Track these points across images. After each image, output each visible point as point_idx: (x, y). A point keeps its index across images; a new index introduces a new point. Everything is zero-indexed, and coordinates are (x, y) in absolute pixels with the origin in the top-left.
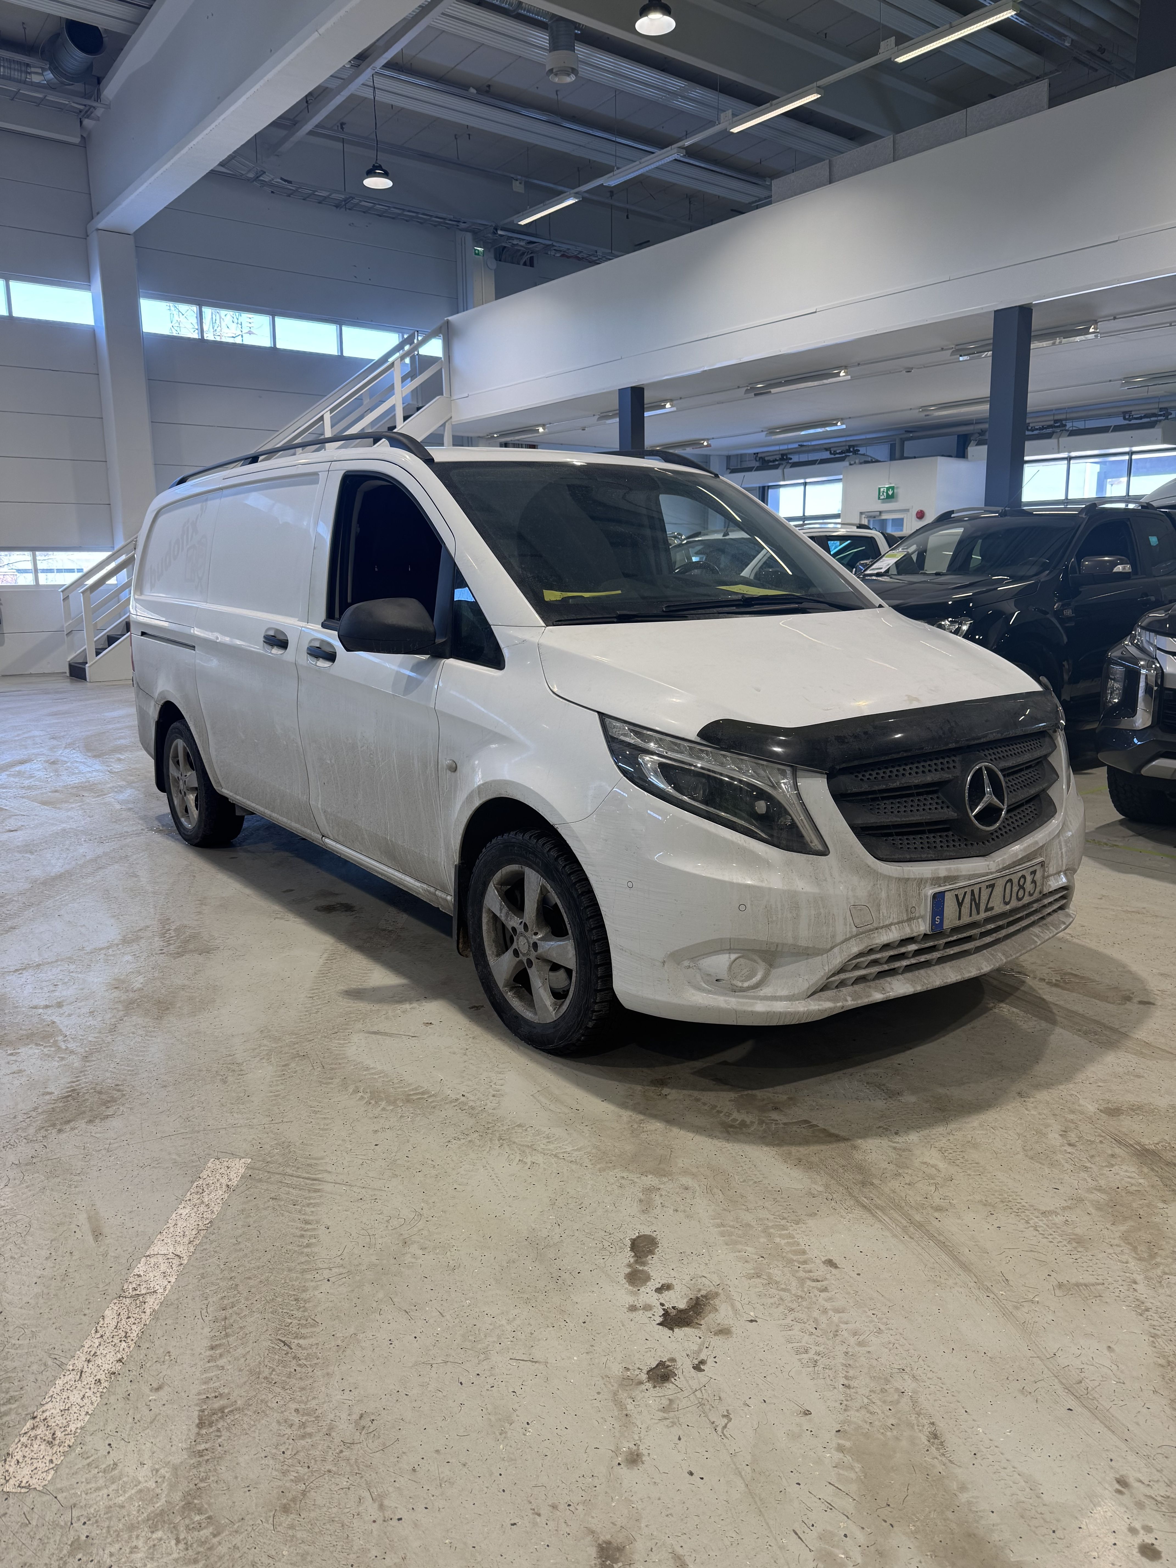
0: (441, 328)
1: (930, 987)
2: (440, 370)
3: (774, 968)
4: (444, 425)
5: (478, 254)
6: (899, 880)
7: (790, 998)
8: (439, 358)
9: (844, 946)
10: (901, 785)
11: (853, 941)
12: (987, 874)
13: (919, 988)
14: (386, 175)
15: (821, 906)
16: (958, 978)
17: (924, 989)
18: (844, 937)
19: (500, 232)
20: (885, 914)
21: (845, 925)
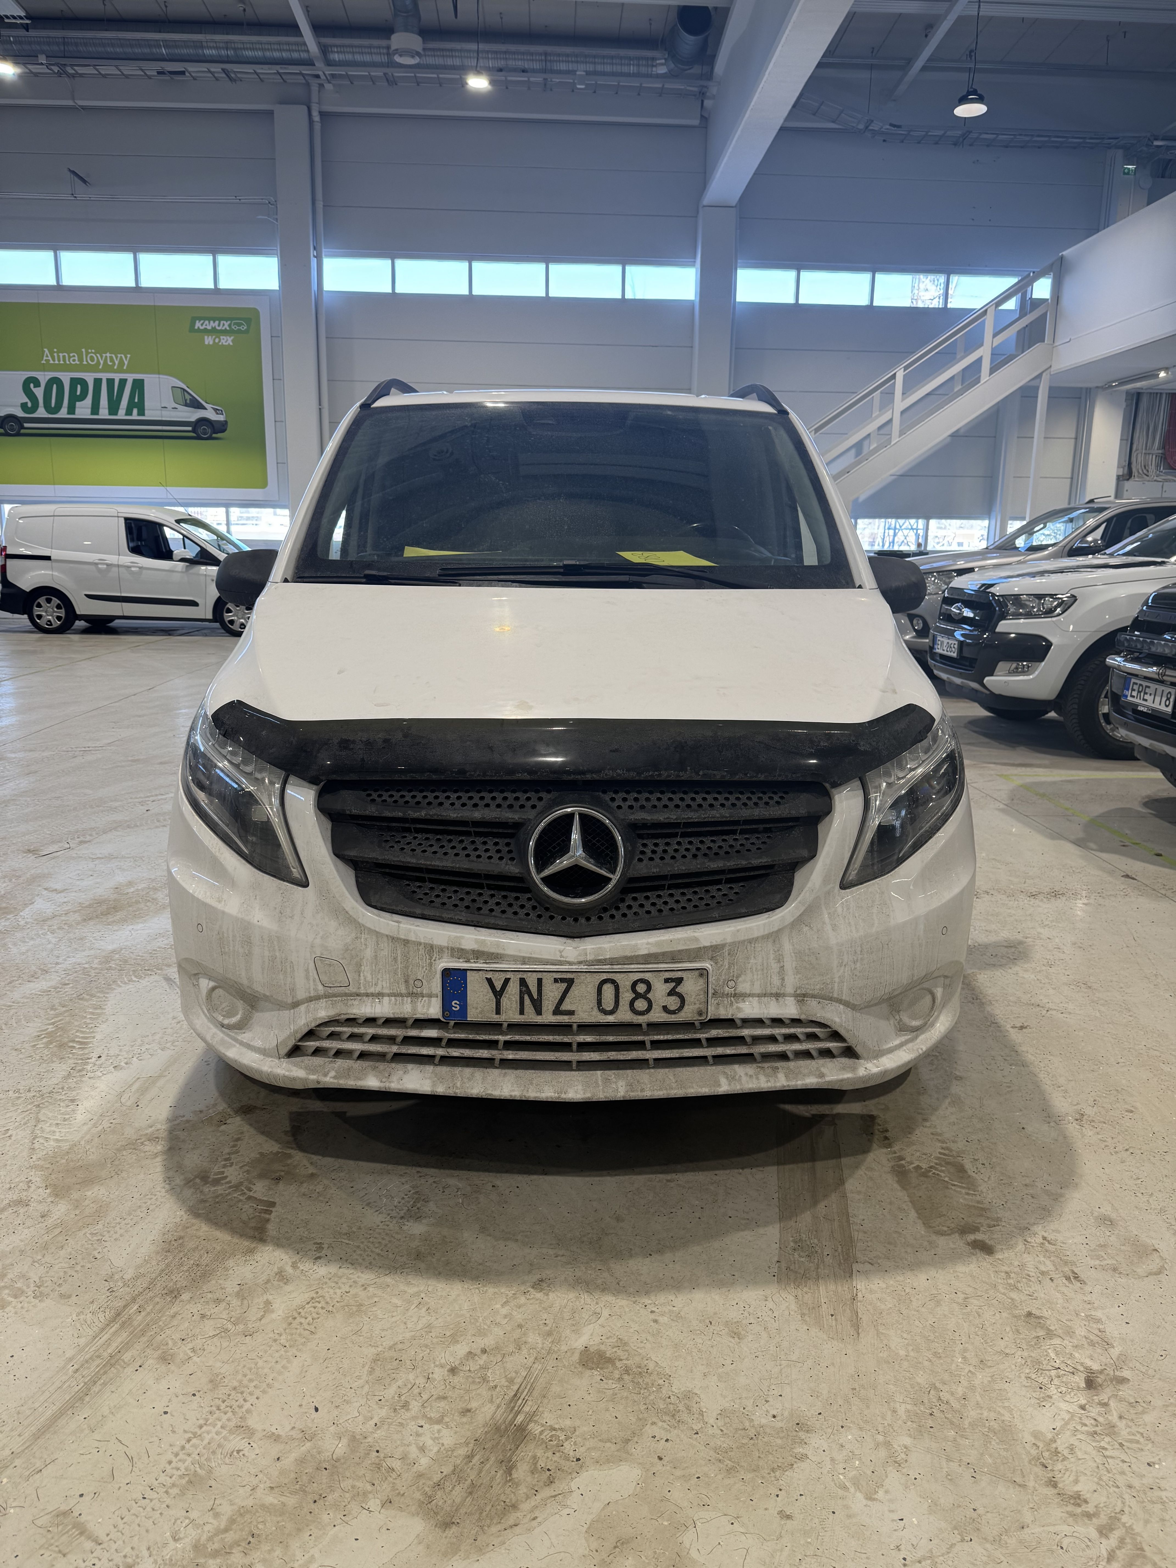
0: (1052, 264)
1: (460, 1093)
2: (1046, 313)
3: (257, 1011)
4: (1039, 376)
5: (1128, 173)
6: (393, 939)
7: (263, 1052)
8: (1046, 300)
9: (312, 1005)
10: (428, 817)
11: (323, 1003)
12: (561, 963)
13: (441, 1090)
14: (980, 100)
15: (277, 948)
16: (513, 1094)
17: (450, 1092)
18: (307, 995)
19: (1156, 143)
20: (369, 978)
21: (307, 978)
